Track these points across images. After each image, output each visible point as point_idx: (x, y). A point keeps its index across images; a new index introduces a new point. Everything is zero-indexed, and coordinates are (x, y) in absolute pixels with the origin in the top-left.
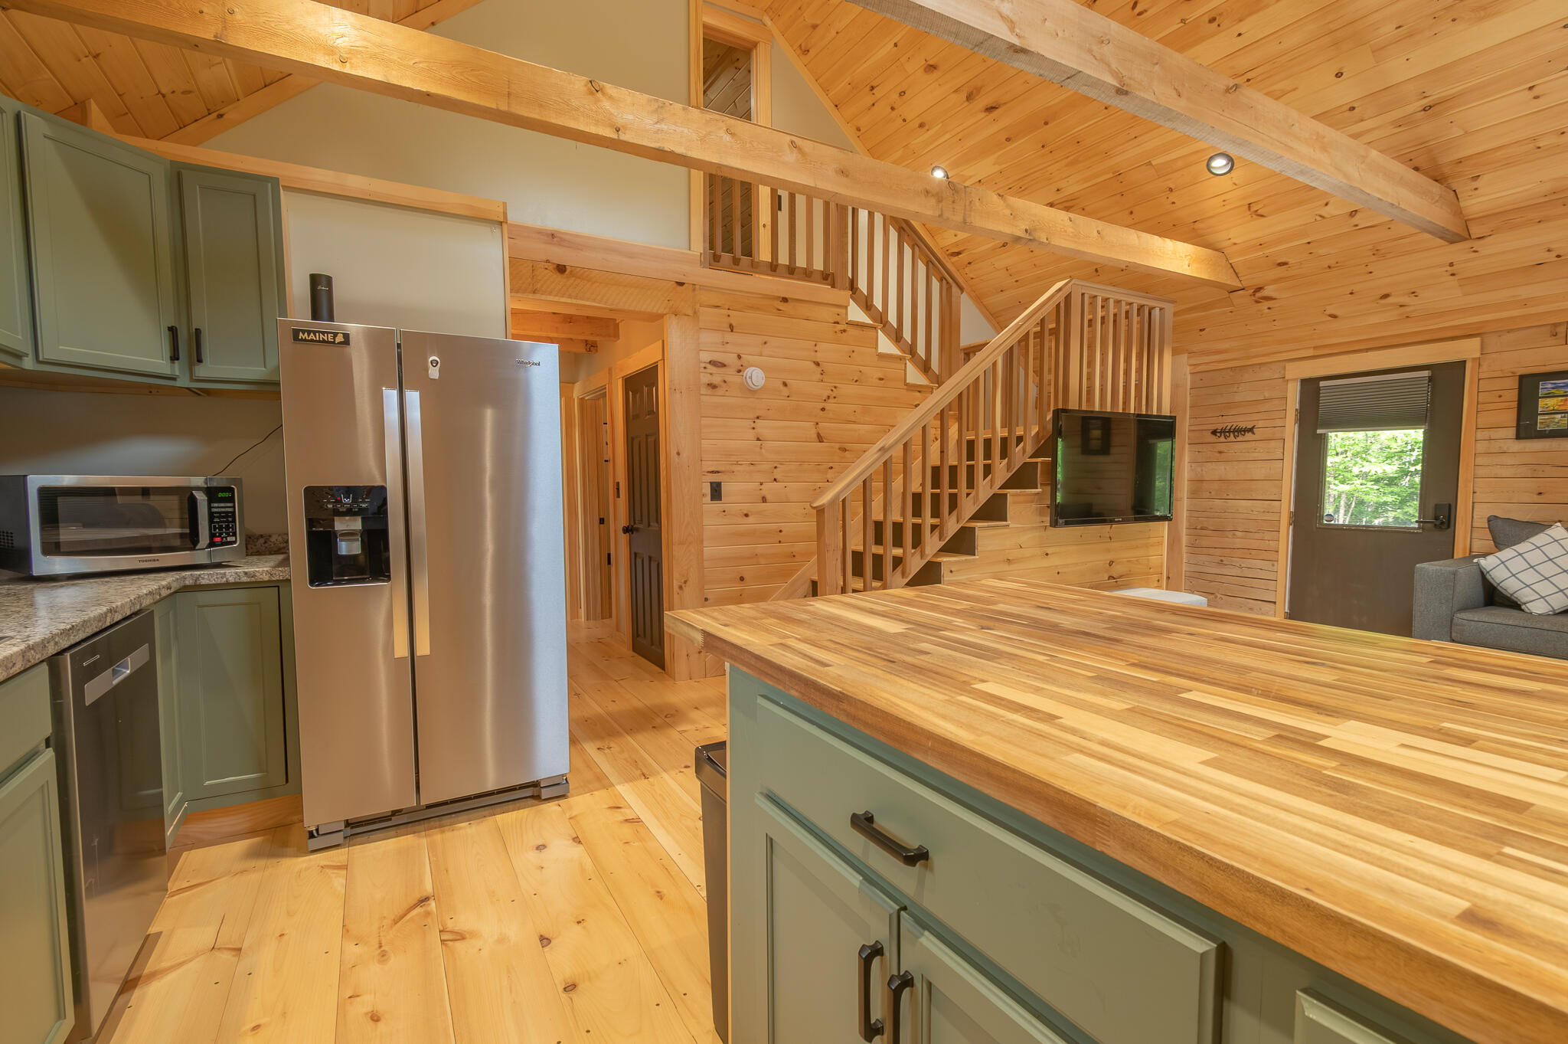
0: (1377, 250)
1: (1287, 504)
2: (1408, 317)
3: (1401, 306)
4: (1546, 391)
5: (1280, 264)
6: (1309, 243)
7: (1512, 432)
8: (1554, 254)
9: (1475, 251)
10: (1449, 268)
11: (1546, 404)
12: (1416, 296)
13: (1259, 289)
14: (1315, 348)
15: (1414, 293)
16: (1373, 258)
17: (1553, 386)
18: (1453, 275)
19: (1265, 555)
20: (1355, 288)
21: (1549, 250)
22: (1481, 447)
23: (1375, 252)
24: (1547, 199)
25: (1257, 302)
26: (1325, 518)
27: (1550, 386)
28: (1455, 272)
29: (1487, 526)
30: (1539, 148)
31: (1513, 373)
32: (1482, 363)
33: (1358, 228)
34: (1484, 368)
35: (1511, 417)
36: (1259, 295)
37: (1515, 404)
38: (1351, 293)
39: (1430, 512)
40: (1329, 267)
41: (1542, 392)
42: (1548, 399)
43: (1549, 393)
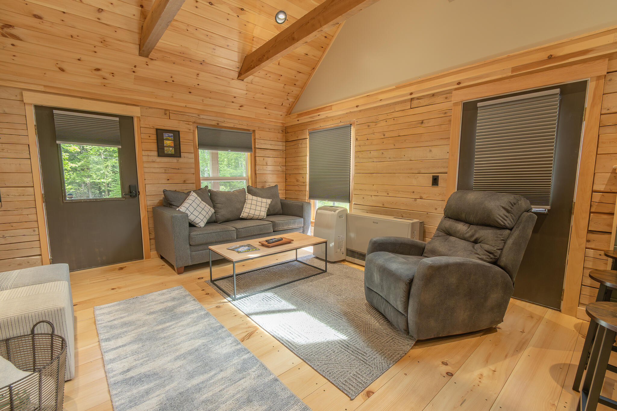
0: (104, 41)
1: (39, 190)
2: (104, 86)
3: (104, 78)
4: (166, 137)
5: (36, 16)
6: (64, 13)
7: (156, 153)
8: (172, 79)
9: (147, 65)
10: (133, 68)
11: (167, 143)
12: (113, 76)
13: (10, 26)
14: (45, 86)
15: (113, 74)
16: (101, 45)
17: (168, 136)
18: (134, 72)
19: (26, 225)
20: (83, 58)
21: (171, 77)
22: (145, 159)
23: (103, 41)
24: (180, 55)
25: (3, 35)
26: (67, 196)
27: (167, 135)
28: (135, 71)
29: (163, 194)
30: (188, 30)
31: (153, 127)
32: (141, 120)
33: (99, 21)
34: (142, 122)
35: (154, 146)
36: (6, 30)
37: (156, 141)
38: (79, 60)
39: (127, 190)
40: (72, 36)
41: (165, 138)
42: (167, 141)
43: (167, 138)
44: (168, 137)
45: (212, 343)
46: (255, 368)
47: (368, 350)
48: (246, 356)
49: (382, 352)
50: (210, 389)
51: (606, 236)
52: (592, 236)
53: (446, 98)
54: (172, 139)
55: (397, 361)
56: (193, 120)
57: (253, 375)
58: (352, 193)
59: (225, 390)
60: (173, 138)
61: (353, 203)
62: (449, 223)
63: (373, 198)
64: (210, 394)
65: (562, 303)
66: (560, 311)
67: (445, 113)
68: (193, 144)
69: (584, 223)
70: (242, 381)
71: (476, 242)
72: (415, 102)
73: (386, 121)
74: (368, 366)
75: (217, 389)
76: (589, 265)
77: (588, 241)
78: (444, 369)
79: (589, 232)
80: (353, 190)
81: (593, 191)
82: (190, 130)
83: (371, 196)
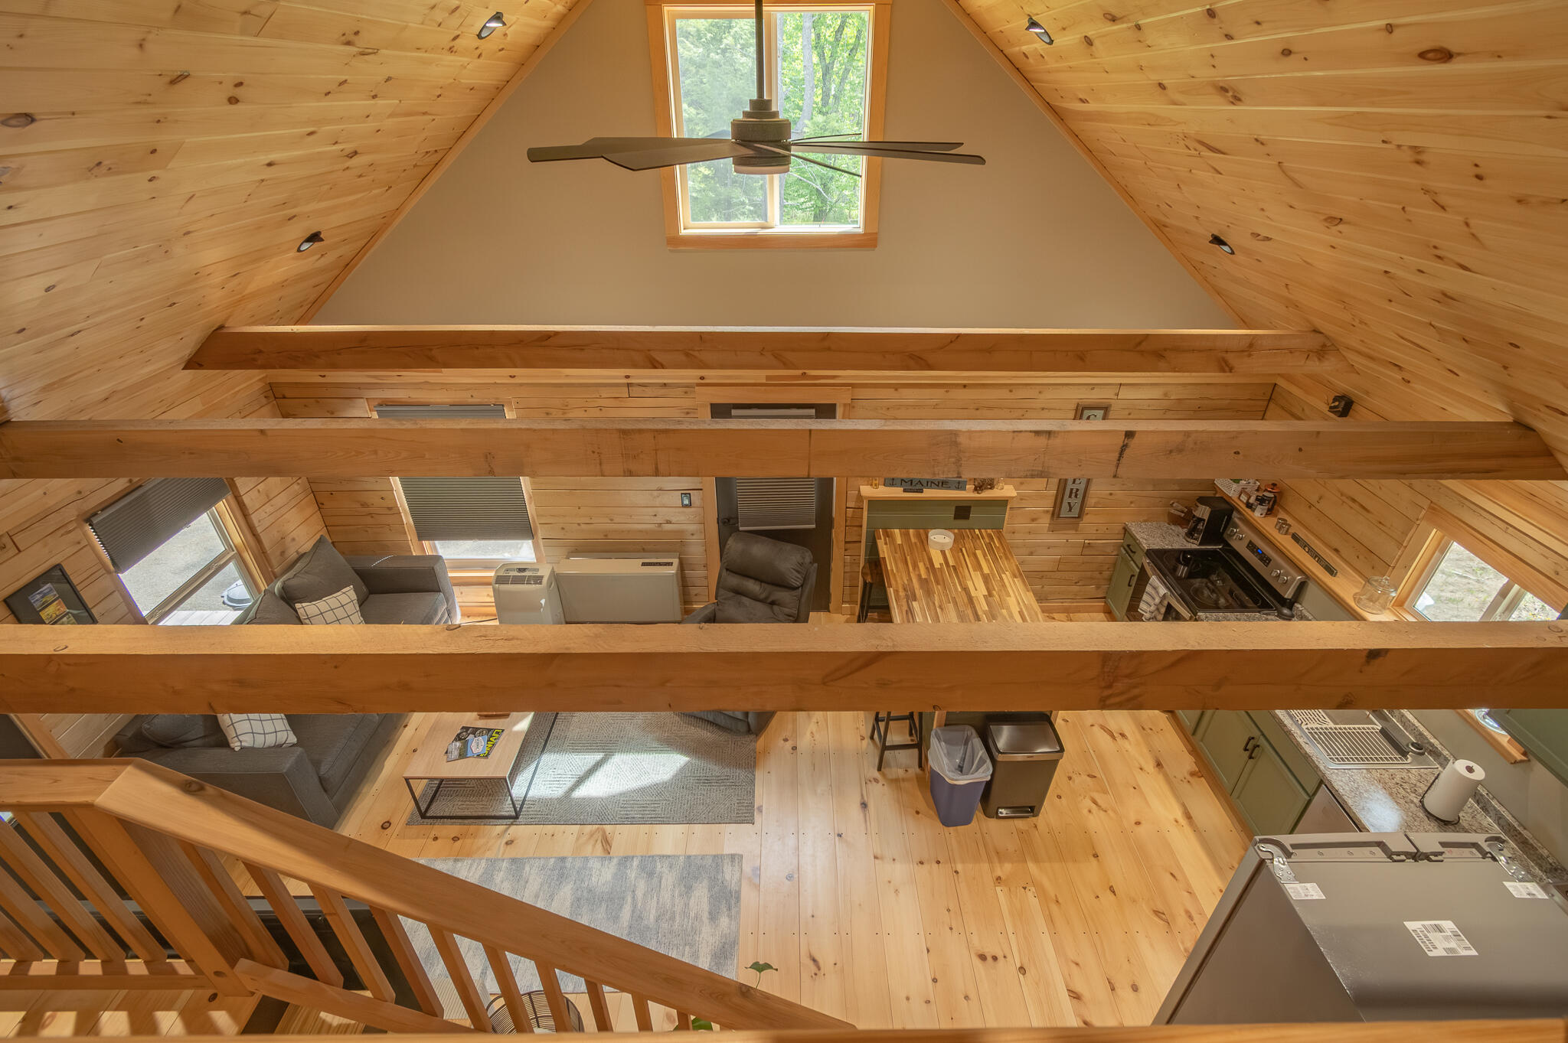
4: (39, 603)
17: (41, 595)
27: (38, 597)
41: (37, 605)
42: (46, 610)
43: (43, 604)
44: (42, 597)
45: (583, 881)
46: (658, 864)
47: (727, 771)
48: (636, 863)
49: (738, 765)
50: (647, 909)
51: (858, 544)
52: (848, 545)
53: (686, 393)
54: (55, 595)
55: (755, 766)
56: (71, 513)
57: (665, 870)
58: (534, 521)
59: (661, 900)
60: (55, 593)
61: (541, 537)
62: (734, 581)
63: (583, 526)
64: (653, 912)
65: (830, 605)
66: (829, 612)
67: (688, 413)
68: (104, 572)
69: (842, 537)
70: (663, 881)
71: (773, 603)
72: (635, 391)
73: (586, 411)
74: (740, 787)
75: (654, 903)
76: (848, 569)
77: (846, 550)
78: (789, 745)
79: (846, 542)
80: (536, 518)
81: (847, 508)
82: (79, 543)
83: (579, 524)
